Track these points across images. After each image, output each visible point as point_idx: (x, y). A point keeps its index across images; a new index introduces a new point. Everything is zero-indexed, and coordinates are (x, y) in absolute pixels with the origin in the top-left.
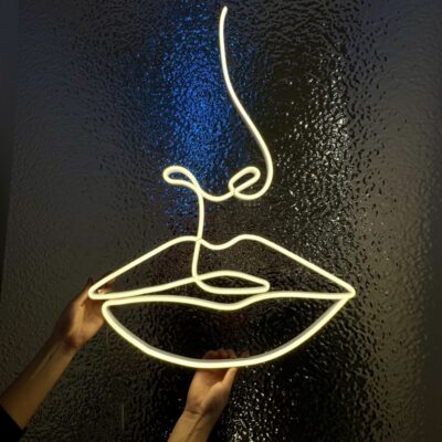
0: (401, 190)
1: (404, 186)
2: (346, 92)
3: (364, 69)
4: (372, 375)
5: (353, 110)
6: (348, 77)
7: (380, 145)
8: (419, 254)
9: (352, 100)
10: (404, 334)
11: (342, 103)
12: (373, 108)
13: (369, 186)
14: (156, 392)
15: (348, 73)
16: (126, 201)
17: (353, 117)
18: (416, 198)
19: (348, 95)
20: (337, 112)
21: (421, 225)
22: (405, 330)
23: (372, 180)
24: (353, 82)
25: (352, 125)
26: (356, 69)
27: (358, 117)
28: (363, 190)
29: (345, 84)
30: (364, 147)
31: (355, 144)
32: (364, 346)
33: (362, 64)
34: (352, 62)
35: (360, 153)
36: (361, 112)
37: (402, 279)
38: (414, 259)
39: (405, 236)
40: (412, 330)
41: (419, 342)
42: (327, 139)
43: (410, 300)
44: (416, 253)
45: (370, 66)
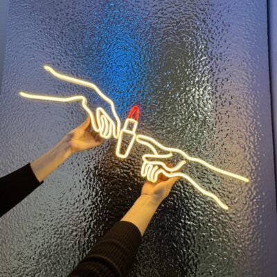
0: (243, 102)
2: (207, 44)
3: (216, 32)
5: (211, 55)
6: (207, 36)
7: (228, 75)
8: (256, 141)
10: (250, 192)
11: (205, 50)
12: (223, 54)
13: (223, 100)
15: (207, 34)
17: (212, 59)
18: (252, 107)
20: (201, 57)
21: (256, 123)
22: (250, 189)
23: (225, 96)
25: (211, 64)
26: (212, 32)
27: (214, 59)
28: (220, 102)
31: (213, 75)
33: (216, 29)
35: (216, 81)
36: (216, 56)
39: (247, 130)
40: (255, 189)
42: (196, 72)
45: (220, 29)
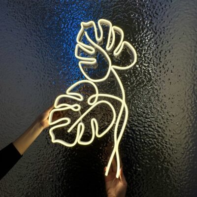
0: (183, 70)
1: (184, 68)
2: (151, 20)
3: (160, 7)
4: (172, 166)
5: (156, 29)
6: (152, 12)
7: (170, 47)
8: (193, 103)
9: (155, 25)
10: (187, 144)
11: (150, 26)
12: (166, 28)
13: (166, 69)
14: (63, 182)
15: (152, 10)
16: (41, 86)
17: (156, 33)
18: (190, 74)
19: (153, 22)
20: (147, 32)
21: (194, 88)
24: (155, 15)
25: (155, 38)
26: (156, 8)
27: (158, 33)
28: (163, 71)
29: (150, 16)
30: (162, 49)
31: (158, 48)
32: (167, 151)
33: (159, 5)
34: (154, 4)
35: (160, 53)
36: (160, 30)
37: (185, 116)
38: (191, 105)
39: (185, 94)
40: (191, 142)
41: (195, 147)
42: (143, 46)
43: (189, 127)
44: (192, 102)
45: (163, 5)
